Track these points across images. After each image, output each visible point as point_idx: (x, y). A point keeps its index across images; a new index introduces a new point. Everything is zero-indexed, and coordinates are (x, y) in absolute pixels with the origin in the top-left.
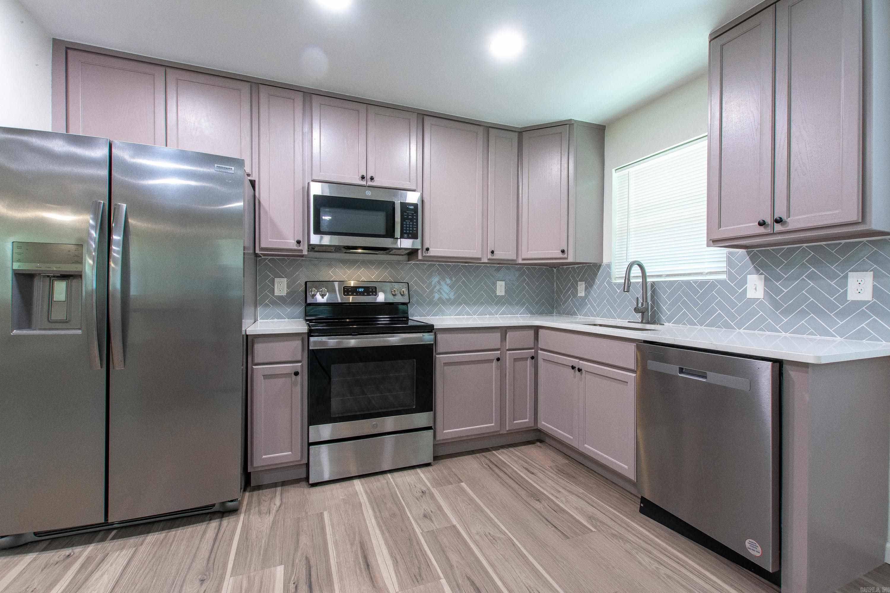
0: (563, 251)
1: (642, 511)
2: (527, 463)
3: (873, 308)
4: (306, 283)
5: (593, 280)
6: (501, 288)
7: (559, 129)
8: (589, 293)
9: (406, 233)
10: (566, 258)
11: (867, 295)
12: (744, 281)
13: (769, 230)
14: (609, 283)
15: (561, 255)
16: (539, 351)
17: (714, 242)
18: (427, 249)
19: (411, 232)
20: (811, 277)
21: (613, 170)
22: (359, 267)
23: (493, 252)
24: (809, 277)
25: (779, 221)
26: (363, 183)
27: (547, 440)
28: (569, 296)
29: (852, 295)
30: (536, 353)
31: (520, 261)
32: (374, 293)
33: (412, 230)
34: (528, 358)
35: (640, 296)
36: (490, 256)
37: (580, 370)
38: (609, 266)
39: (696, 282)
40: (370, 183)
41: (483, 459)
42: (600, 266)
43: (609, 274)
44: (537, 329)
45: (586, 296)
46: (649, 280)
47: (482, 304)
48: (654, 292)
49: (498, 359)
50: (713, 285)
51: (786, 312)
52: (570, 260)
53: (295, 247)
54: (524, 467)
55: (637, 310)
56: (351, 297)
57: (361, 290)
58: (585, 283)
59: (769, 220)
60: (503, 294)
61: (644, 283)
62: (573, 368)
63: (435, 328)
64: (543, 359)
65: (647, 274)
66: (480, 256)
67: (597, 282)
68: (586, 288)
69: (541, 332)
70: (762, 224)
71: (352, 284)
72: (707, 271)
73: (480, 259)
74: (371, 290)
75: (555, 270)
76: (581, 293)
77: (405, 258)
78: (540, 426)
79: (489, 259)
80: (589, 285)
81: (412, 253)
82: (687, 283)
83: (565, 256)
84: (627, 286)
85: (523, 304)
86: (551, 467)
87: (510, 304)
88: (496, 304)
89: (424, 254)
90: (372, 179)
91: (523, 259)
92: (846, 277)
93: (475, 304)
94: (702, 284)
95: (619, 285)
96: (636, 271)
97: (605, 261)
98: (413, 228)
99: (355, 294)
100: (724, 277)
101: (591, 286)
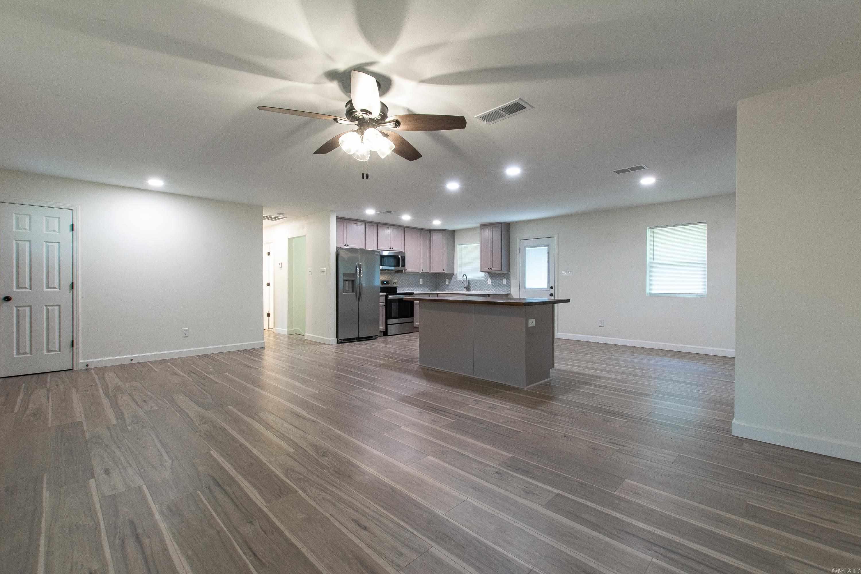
0: (444, 270)
6: (421, 281)
8: (450, 283)
12: (487, 280)
14: (456, 280)
17: (481, 271)
19: (403, 265)
20: (498, 279)
21: (457, 246)
23: (423, 270)
25: (491, 269)
26: (390, 250)
28: (443, 284)
35: (465, 283)
38: (456, 274)
40: (392, 250)
42: (453, 274)
43: (456, 277)
45: (449, 284)
46: (468, 279)
47: (416, 287)
48: (469, 282)
51: (495, 286)
52: (446, 272)
55: (465, 288)
58: (448, 280)
59: (489, 268)
60: (422, 283)
61: (467, 280)
63: (414, 293)
67: (453, 280)
69: (439, 295)
70: (488, 269)
73: (419, 272)
76: (447, 283)
77: (394, 272)
79: (421, 272)
80: (450, 280)
81: (401, 271)
82: (476, 281)
84: (463, 281)
85: (428, 288)
88: (422, 286)
89: (405, 271)
90: (392, 248)
91: (431, 272)
92: (502, 279)
94: (480, 280)
95: (460, 280)
96: (465, 276)
97: (455, 273)
98: (403, 263)
100: (484, 279)
101: (451, 281)
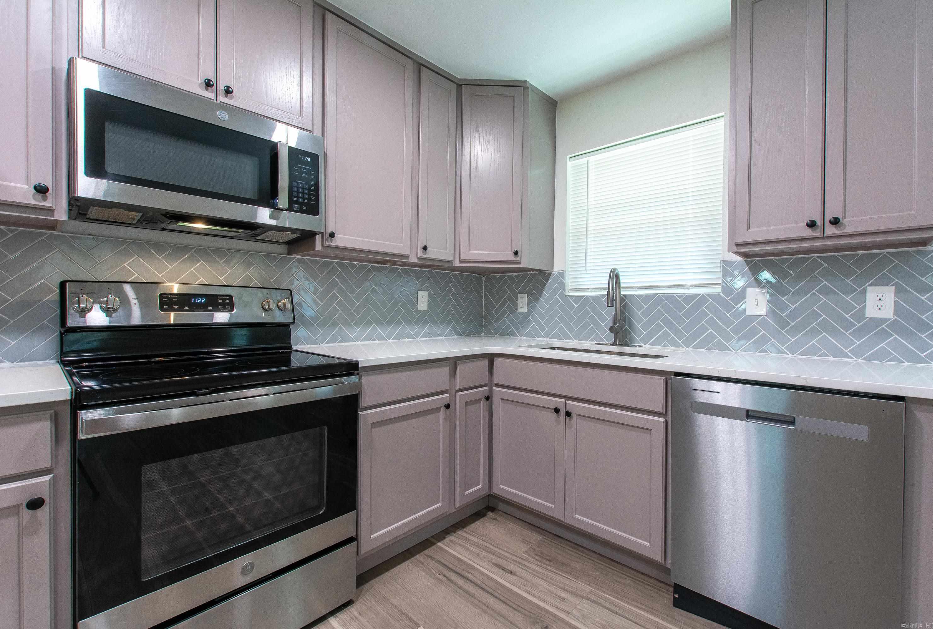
0: (516, 253)
1: (677, 604)
2: (493, 554)
3: (894, 326)
4: (63, 285)
5: (540, 292)
6: (422, 301)
7: (512, 91)
8: (534, 308)
9: (297, 203)
10: (519, 263)
11: (888, 312)
12: (742, 296)
13: (819, 233)
14: (563, 296)
15: (512, 258)
16: (495, 388)
18: (332, 235)
19: (306, 201)
20: (823, 291)
21: (568, 157)
22: (192, 259)
23: (425, 248)
24: (820, 291)
26: (210, 95)
27: (501, 506)
28: (505, 312)
29: (871, 312)
30: (491, 390)
31: (457, 264)
32: (228, 307)
33: (309, 199)
34: (481, 399)
36: (421, 254)
37: (568, 414)
38: (562, 274)
39: (680, 296)
40: (223, 98)
41: (431, 564)
42: (550, 274)
43: (563, 285)
44: (491, 357)
45: (529, 312)
47: (399, 323)
48: (625, 307)
49: (448, 407)
50: (703, 299)
51: (794, 331)
52: (521, 264)
53: (32, 201)
54: (494, 564)
55: (610, 329)
56: (172, 314)
57: (199, 300)
58: (528, 297)
60: (425, 308)
62: (557, 411)
63: (360, 366)
64: (502, 399)
65: (622, 285)
66: (407, 252)
67: (546, 294)
68: (529, 302)
69: (498, 362)
70: (811, 225)
71: (176, 288)
72: (689, 283)
73: (407, 257)
74: (220, 301)
75: (484, 279)
76: (522, 308)
77: (283, 248)
78: (495, 491)
79: (419, 258)
80: (534, 298)
81: (304, 238)
82: (670, 297)
83: (518, 259)
86: (526, 553)
87: (434, 322)
88: (417, 323)
89: (326, 243)
90: (229, 91)
91: (462, 262)
92: (864, 292)
93: (389, 323)
94: (688, 298)
97: (557, 268)
98: (309, 195)
99: (186, 308)
100: (717, 290)
101: (537, 299)
